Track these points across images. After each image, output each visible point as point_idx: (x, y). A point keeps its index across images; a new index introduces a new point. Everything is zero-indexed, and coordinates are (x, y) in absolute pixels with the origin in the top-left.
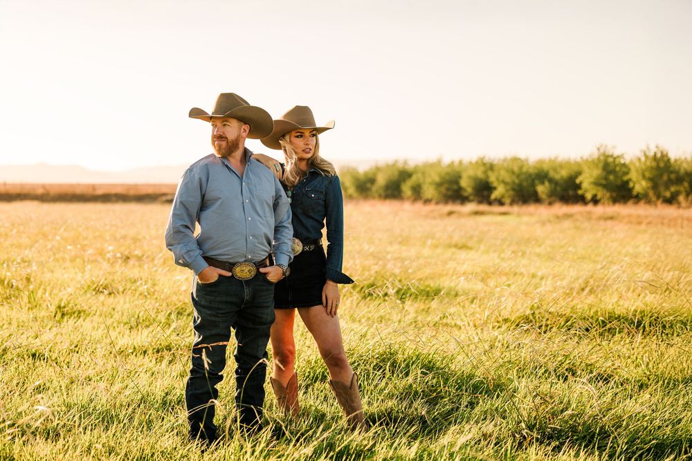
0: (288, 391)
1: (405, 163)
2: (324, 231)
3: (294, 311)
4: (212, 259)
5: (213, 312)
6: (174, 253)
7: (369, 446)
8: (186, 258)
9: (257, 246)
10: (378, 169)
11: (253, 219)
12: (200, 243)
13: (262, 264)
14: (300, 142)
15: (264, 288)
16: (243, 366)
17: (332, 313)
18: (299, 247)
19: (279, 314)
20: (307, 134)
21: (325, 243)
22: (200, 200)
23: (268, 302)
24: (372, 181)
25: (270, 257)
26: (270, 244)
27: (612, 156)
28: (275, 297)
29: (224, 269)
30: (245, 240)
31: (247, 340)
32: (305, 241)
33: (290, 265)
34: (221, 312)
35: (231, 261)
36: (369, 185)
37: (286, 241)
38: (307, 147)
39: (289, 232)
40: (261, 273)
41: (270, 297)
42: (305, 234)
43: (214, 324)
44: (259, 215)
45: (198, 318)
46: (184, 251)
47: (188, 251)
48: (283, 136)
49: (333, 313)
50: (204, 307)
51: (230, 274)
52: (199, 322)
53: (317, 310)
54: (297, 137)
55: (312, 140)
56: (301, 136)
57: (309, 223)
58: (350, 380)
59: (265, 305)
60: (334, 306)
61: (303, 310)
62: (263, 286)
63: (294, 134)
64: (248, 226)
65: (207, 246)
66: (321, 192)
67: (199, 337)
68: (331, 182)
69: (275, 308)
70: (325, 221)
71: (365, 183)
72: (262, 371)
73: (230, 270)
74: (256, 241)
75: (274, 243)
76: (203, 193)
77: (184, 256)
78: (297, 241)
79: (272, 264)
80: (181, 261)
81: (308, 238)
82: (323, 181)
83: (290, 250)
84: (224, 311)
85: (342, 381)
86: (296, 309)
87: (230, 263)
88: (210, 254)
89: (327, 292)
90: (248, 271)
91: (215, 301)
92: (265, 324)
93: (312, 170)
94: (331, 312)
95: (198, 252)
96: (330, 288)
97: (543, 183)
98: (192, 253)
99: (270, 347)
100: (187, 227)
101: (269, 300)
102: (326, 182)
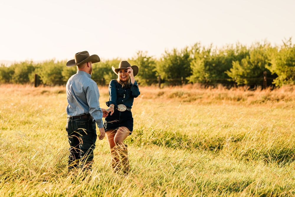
1: (32, 62)
24: (13, 72)
27: (145, 57)
71: (8, 73)
97: (108, 74)
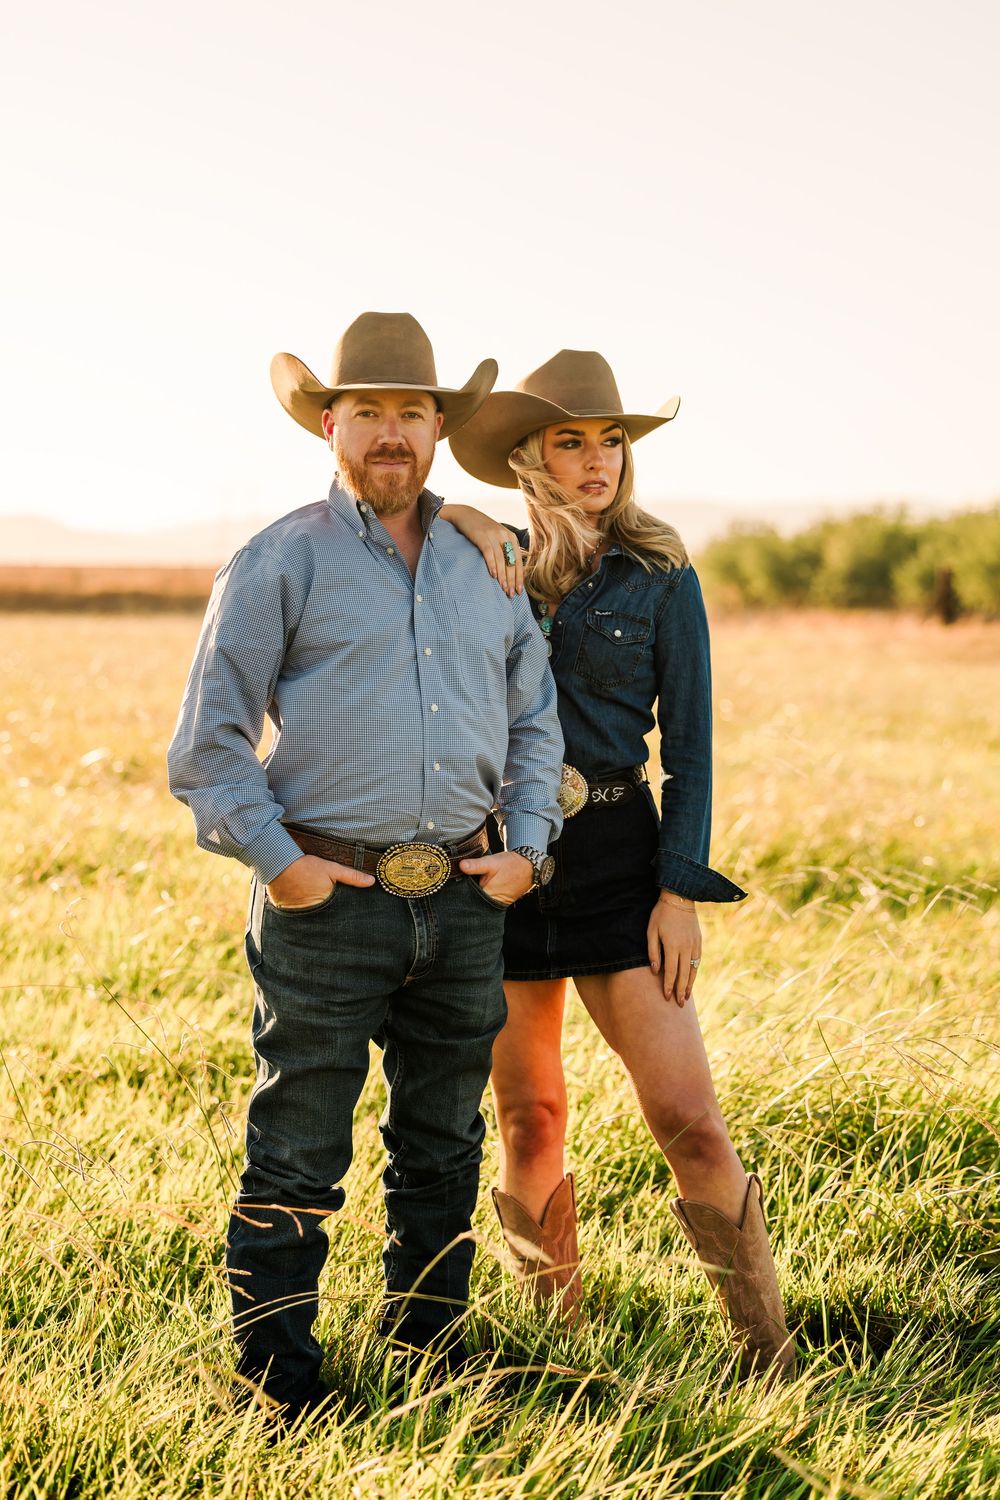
0: (545, 1232)
2: (653, 739)
3: (560, 988)
4: (314, 832)
5: (314, 1001)
6: (198, 812)
7: (797, 1431)
8: (234, 830)
9: (453, 793)
10: (829, 528)
11: (443, 706)
12: (277, 781)
13: (465, 848)
14: (571, 465)
15: (475, 921)
16: (409, 1163)
17: (678, 995)
18: (578, 793)
19: (516, 996)
20: (594, 435)
21: (655, 775)
22: (280, 646)
23: (486, 965)
25: (490, 824)
26: (491, 786)
28: (504, 950)
29: (351, 865)
30: (418, 773)
31: (421, 1083)
32: (595, 774)
33: (552, 849)
34: (339, 998)
35: (373, 838)
36: (803, 572)
37: (540, 775)
38: (593, 476)
39: (551, 745)
40: (464, 876)
41: (493, 951)
42: (596, 750)
43: (319, 1037)
44: (464, 696)
45: (268, 1016)
46: (227, 808)
47: (240, 809)
48: (522, 443)
49: (681, 993)
50: (288, 982)
51: (368, 881)
52: (269, 1025)
53: (634, 982)
54: (564, 445)
55: (610, 457)
56: (576, 444)
57: (607, 718)
58: (740, 1198)
59: (476, 974)
60: (685, 970)
61: (591, 983)
62: (472, 914)
63: (552, 437)
64: (427, 732)
65: (297, 789)
66: (644, 622)
67: (270, 1076)
68: (671, 589)
69: (506, 977)
70: (655, 709)
72: (467, 1177)
73: (370, 868)
74: (453, 777)
75: (502, 785)
76: (291, 625)
77: (229, 823)
78: (571, 772)
79: (496, 846)
80: (214, 837)
81: (604, 764)
82: (648, 585)
83: (553, 803)
84: (349, 997)
85: (715, 1203)
86: (570, 982)
87: (369, 847)
88: (307, 815)
89: (665, 929)
90: (427, 870)
91: (322, 966)
92: (475, 1032)
93: (614, 552)
94: (675, 990)
95: (272, 811)
96: (671, 914)
98: (251, 815)
99: (490, 1101)
100: (238, 731)
101: (491, 957)
102: (658, 590)
